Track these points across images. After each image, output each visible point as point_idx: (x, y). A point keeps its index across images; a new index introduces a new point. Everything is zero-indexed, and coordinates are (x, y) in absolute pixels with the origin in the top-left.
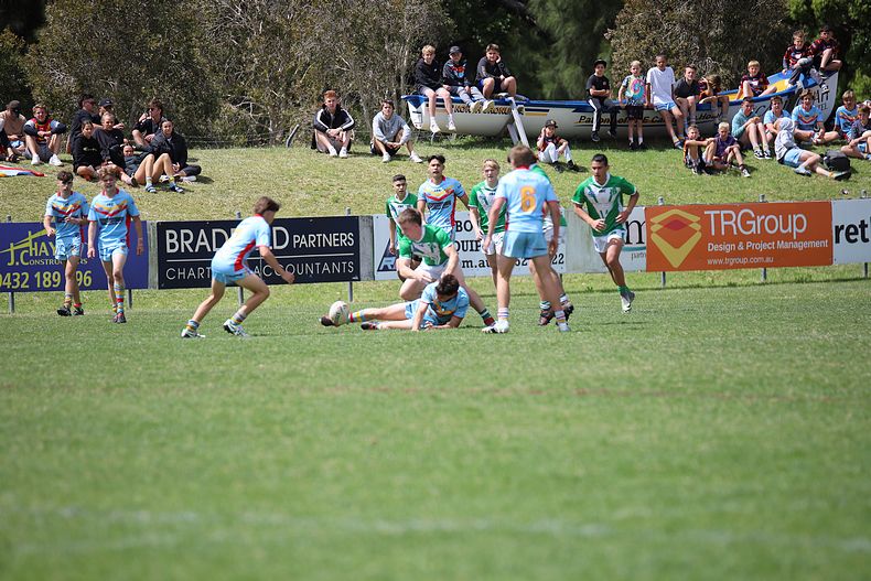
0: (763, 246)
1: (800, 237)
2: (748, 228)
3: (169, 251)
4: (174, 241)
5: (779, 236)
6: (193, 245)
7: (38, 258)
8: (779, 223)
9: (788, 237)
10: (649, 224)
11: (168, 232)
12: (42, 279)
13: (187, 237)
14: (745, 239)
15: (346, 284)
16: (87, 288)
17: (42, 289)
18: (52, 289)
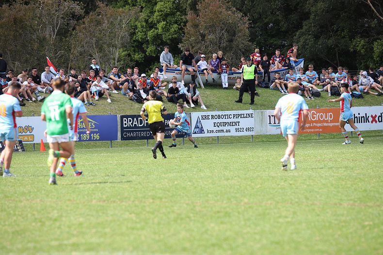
0: (319, 125)
1: (331, 122)
2: (314, 118)
3: (124, 126)
4: (126, 122)
5: (324, 121)
6: (132, 124)
8: (324, 116)
9: (327, 122)
11: (124, 119)
12: (83, 137)
13: (130, 121)
14: (313, 122)
15: (182, 138)
16: (98, 140)
17: (83, 140)
18: (86, 140)
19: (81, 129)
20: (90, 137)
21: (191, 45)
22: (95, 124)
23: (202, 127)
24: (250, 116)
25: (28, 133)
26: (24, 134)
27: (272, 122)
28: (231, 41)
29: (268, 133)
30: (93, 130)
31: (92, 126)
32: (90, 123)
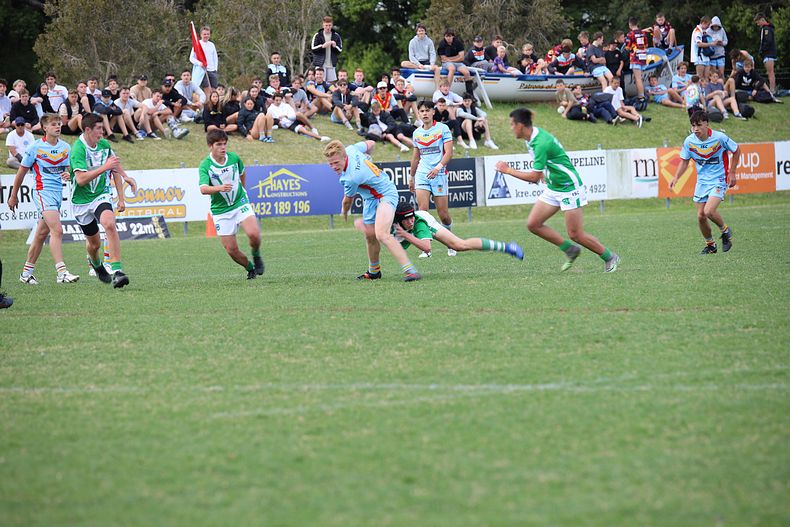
1: (756, 170)
5: (742, 169)
7: (276, 192)
9: (748, 170)
10: (660, 162)
12: (278, 207)
15: (466, 209)
16: (307, 214)
17: (279, 215)
18: (285, 215)
19: (274, 192)
20: (293, 208)
21: (444, 22)
22: (300, 182)
23: (506, 186)
24: (599, 161)
25: (175, 202)
26: (166, 203)
27: (642, 172)
28: (524, 13)
29: (634, 196)
30: (297, 194)
31: (295, 186)
32: (291, 181)
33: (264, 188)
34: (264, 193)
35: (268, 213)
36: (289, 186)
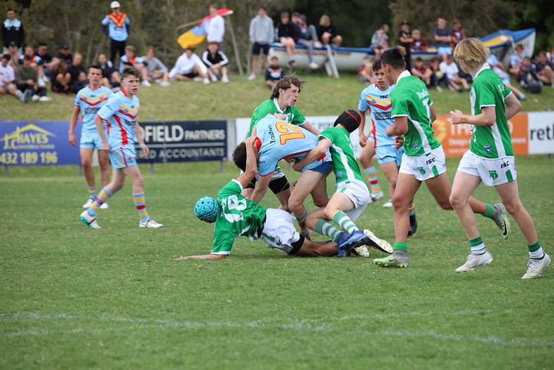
7: (23, 144)
16: (55, 164)
17: (26, 164)
18: (31, 164)
20: (40, 158)
22: (48, 137)
30: (44, 147)
31: (42, 140)
32: (38, 136)
33: (10, 141)
34: (10, 144)
35: (14, 161)
36: (36, 140)
